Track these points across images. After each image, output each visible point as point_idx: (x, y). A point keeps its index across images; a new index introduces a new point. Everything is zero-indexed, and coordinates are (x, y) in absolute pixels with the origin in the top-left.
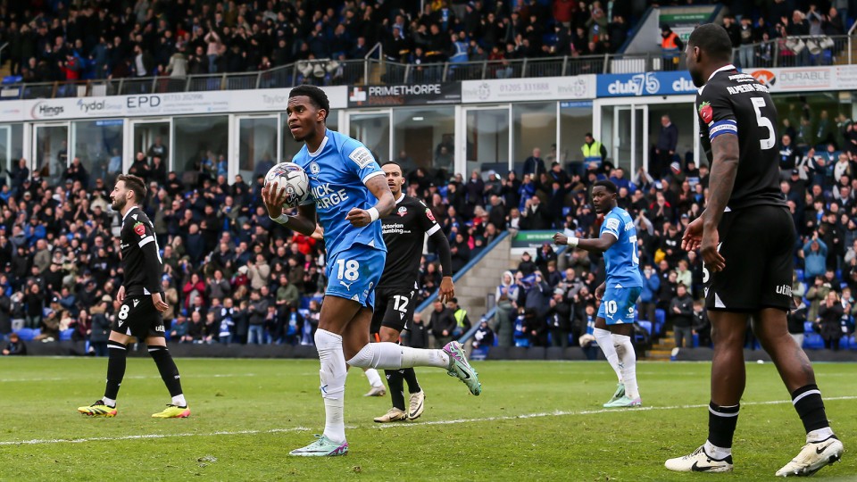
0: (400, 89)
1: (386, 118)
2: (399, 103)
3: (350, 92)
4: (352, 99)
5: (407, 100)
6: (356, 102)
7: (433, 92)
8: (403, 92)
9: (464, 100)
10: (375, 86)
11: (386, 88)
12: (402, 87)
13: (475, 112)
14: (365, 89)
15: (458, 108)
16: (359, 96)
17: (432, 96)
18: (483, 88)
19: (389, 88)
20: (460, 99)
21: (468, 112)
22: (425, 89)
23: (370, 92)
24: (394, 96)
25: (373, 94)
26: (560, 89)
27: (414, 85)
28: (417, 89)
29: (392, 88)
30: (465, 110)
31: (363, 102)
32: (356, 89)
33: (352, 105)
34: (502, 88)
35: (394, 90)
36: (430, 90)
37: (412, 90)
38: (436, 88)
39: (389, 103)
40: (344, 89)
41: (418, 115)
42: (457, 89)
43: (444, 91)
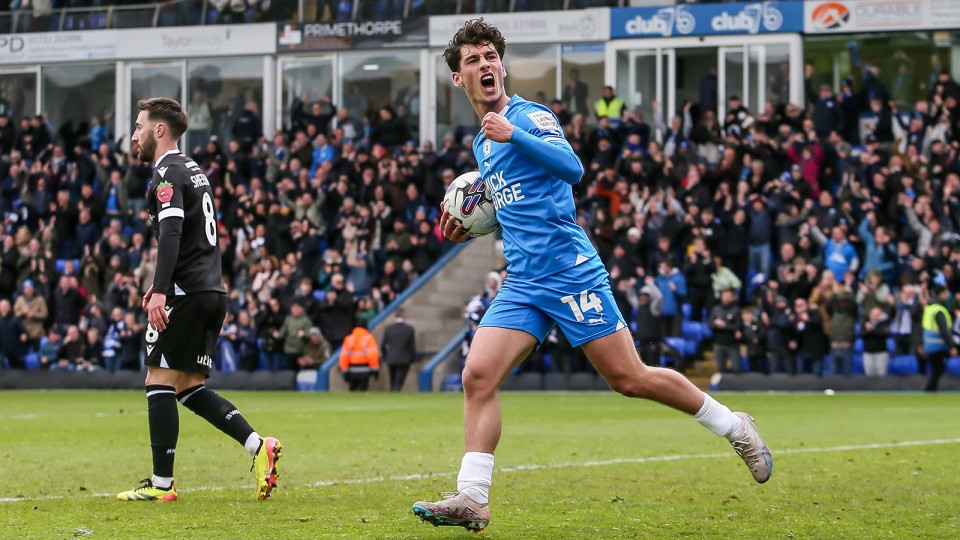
0: (346, 28)
1: (328, 67)
2: (346, 46)
3: (280, 31)
4: (283, 41)
5: (354, 42)
6: (287, 46)
7: (390, 32)
8: (350, 31)
9: (433, 42)
10: (313, 23)
11: (327, 27)
12: (350, 25)
14: (299, 27)
15: (424, 54)
16: (292, 37)
17: (390, 37)
19: (331, 26)
20: (427, 40)
21: (437, 59)
22: (381, 27)
23: (307, 32)
24: (337, 37)
25: (311, 35)
26: (562, 28)
27: (365, 22)
28: (370, 28)
29: (335, 27)
30: (433, 55)
31: (297, 45)
32: (288, 28)
33: (282, 50)
35: (338, 29)
36: (387, 29)
37: (363, 29)
38: (394, 26)
39: (332, 46)
40: (270, 28)
41: (371, 62)
42: (424, 28)
43: (407, 30)
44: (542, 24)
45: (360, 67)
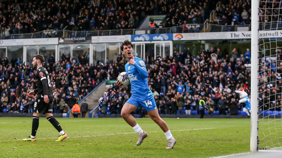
0: (74, 39)
1: (70, 47)
2: (73, 43)
3: (59, 39)
4: (60, 42)
5: (75, 42)
6: (60, 43)
7: (83, 40)
8: (74, 40)
9: (92, 42)
10: (66, 38)
11: (69, 39)
12: (74, 38)
13: (95, 46)
14: (63, 39)
15: (90, 44)
16: (62, 41)
17: (83, 41)
18: (98, 39)
19: (70, 39)
20: (91, 42)
21: (93, 46)
22: (81, 39)
23: (65, 40)
24: (71, 41)
25: (66, 40)
26: (120, 39)
27: (78, 38)
28: (79, 39)
29: (71, 38)
30: (93, 45)
31: (63, 42)
32: (61, 39)
33: (60, 44)
34: (103, 38)
35: (72, 39)
36: (82, 39)
37: (77, 39)
38: (84, 39)
39: (70, 43)
40: (57, 39)
41: (79, 46)
42: (90, 39)
43: (87, 39)
44: (116, 38)
45: (77, 47)
